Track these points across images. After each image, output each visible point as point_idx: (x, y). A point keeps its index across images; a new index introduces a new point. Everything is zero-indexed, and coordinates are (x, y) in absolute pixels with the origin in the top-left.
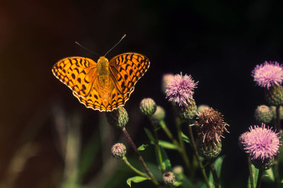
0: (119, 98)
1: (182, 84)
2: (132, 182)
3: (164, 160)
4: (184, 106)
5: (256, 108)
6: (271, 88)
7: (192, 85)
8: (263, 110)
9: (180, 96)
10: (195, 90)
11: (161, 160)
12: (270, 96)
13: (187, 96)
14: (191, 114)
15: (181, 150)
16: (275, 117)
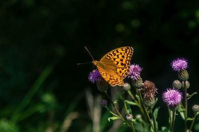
0: (125, 71)
1: (134, 69)
2: (111, 120)
3: (128, 109)
4: (135, 80)
5: (173, 82)
6: (181, 71)
7: (140, 69)
8: (177, 82)
9: (133, 75)
10: (141, 72)
11: (126, 109)
12: (180, 75)
13: (137, 75)
14: (139, 84)
15: (139, 105)
16: (183, 86)
